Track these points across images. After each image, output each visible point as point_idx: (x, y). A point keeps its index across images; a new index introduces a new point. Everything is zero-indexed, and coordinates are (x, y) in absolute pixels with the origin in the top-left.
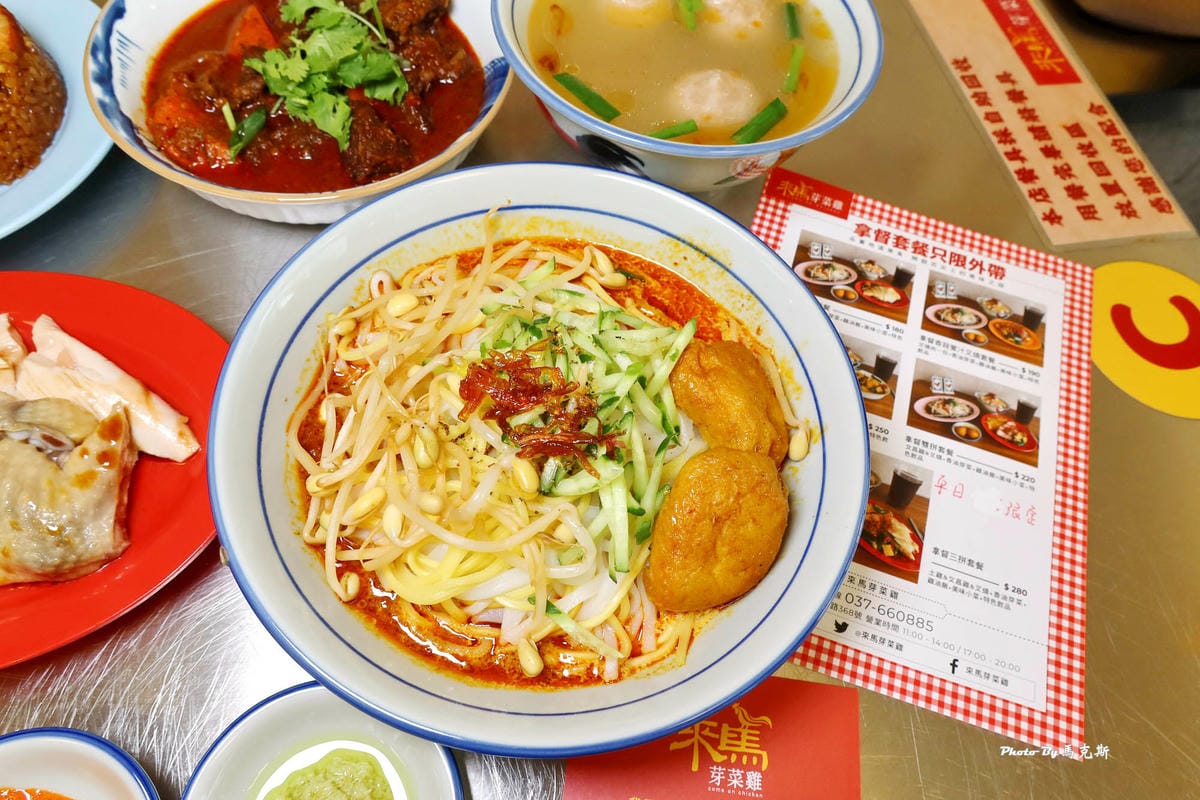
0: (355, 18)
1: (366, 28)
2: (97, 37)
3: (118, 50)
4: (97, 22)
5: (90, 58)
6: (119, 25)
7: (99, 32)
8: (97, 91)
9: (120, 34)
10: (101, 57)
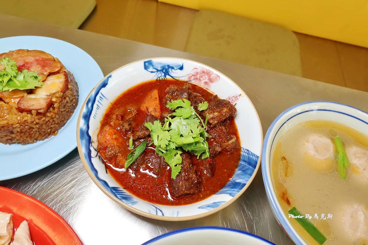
0: (196, 115)
1: (199, 121)
2: (92, 96)
3: (98, 101)
4: (94, 89)
5: (85, 105)
6: (103, 90)
7: (93, 93)
8: (82, 122)
9: (102, 94)
10: (90, 105)
